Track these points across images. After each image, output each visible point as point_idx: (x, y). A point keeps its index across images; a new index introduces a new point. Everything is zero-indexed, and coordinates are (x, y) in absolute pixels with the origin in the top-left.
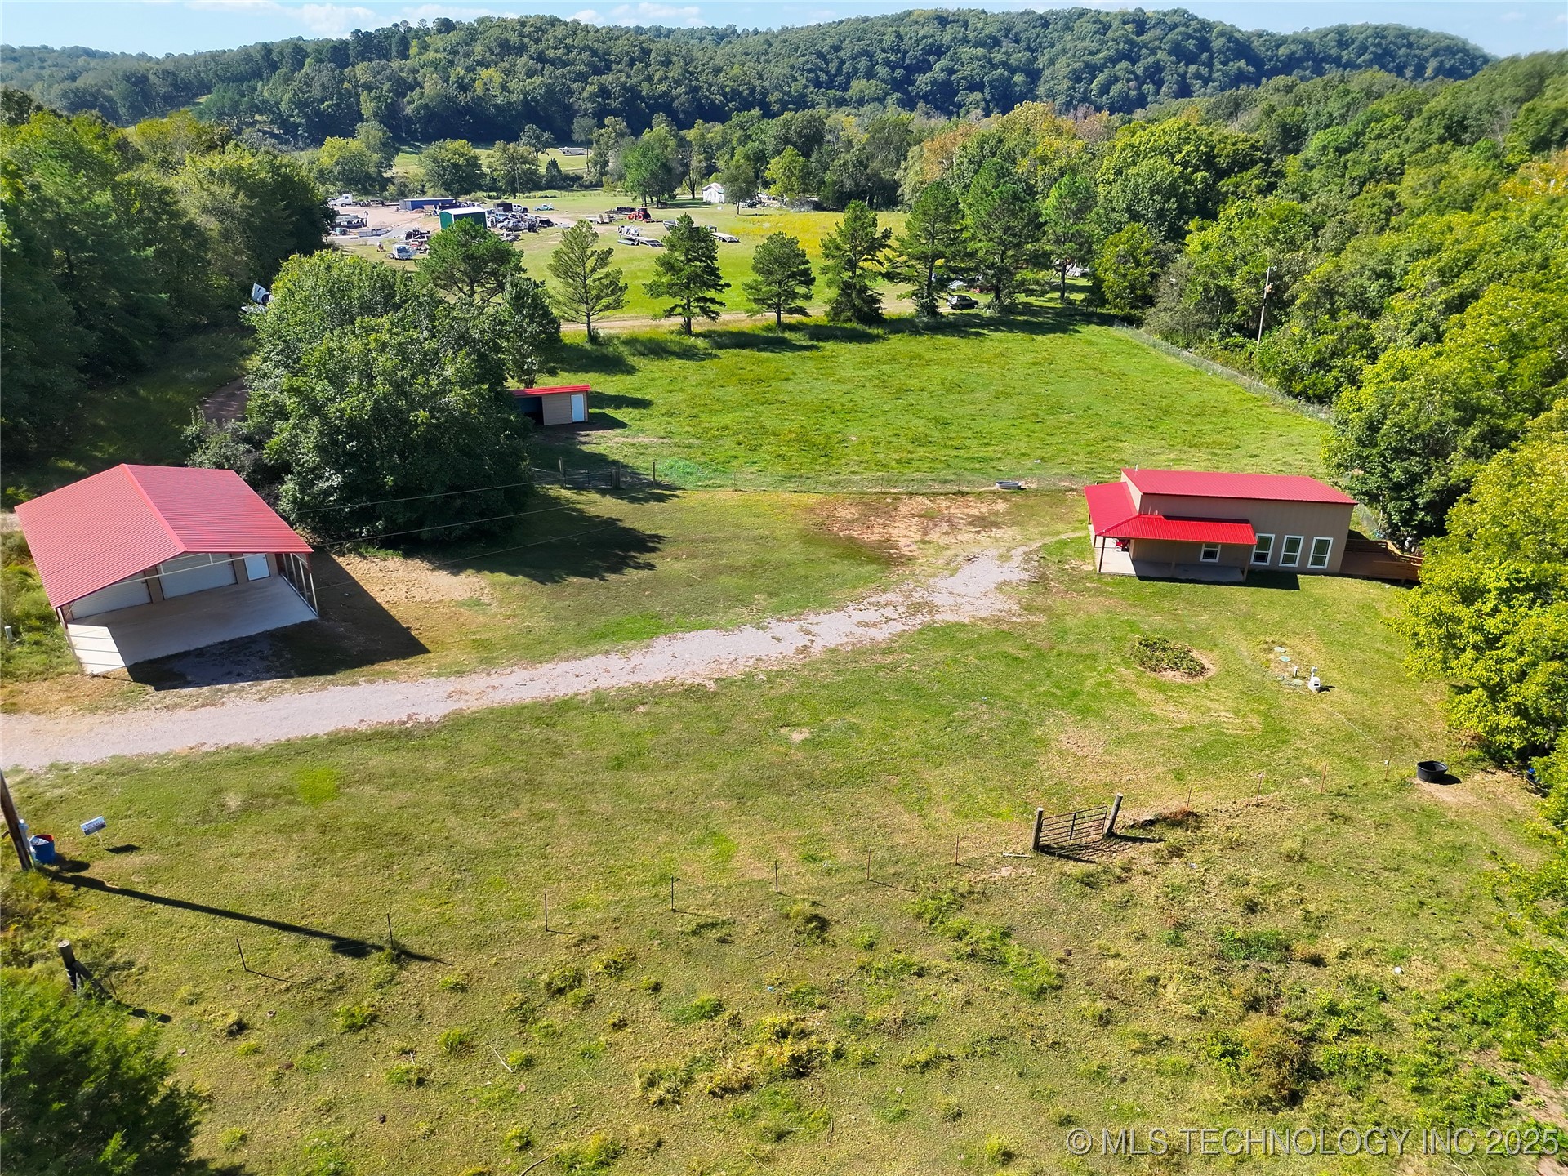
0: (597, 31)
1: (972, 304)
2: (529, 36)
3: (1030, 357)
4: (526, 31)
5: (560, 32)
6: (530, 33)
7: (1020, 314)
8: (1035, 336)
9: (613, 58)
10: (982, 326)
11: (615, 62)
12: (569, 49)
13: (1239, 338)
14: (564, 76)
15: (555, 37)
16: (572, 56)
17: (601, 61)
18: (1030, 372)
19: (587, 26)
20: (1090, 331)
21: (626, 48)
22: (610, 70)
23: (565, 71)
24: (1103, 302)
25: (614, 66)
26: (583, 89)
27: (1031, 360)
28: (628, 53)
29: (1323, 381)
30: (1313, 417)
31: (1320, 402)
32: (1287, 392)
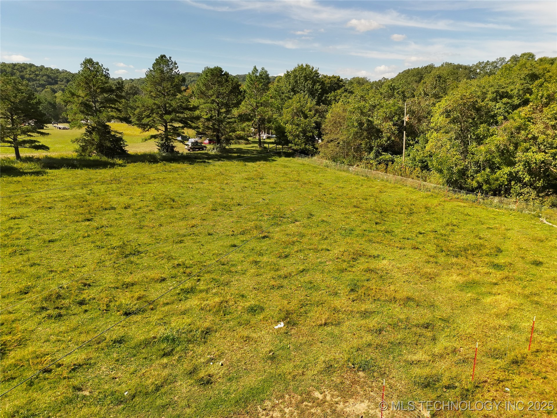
0: (52, 70)
1: (202, 148)
2: (17, 69)
3: (244, 175)
4: (16, 68)
5: (33, 69)
6: (18, 68)
7: (235, 153)
8: (247, 163)
9: (59, 80)
10: (209, 158)
11: (59, 81)
12: (37, 75)
13: (388, 156)
14: (34, 85)
15: (30, 71)
16: (38, 78)
17: (52, 80)
18: (246, 185)
19: (47, 68)
20: (282, 160)
21: (65, 76)
22: (57, 84)
23: (34, 83)
24: (287, 142)
25: (59, 82)
26: (43, 90)
27: (246, 177)
28: (66, 78)
29: (494, 176)
30: (499, 208)
31: (495, 195)
32: (461, 188)
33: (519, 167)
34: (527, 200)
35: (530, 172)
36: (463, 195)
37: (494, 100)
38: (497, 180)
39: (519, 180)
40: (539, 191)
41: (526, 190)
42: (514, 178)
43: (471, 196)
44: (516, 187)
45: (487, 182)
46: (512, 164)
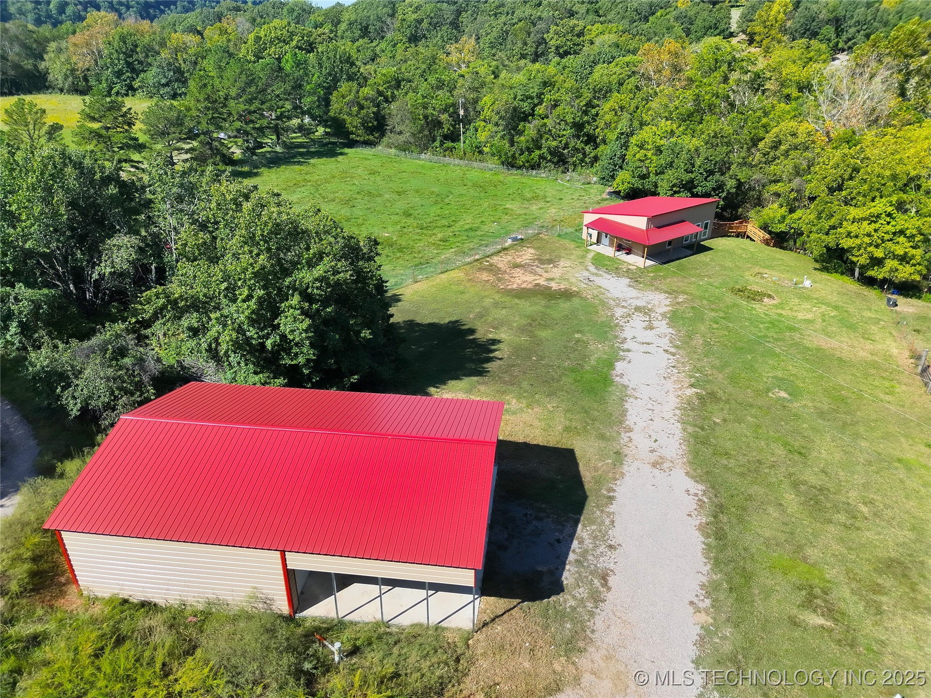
13: (450, 144)
29: (532, 157)
30: (536, 177)
31: (532, 169)
32: (513, 166)
33: (544, 150)
34: (550, 171)
35: (551, 153)
36: (514, 171)
37: (522, 100)
38: (533, 159)
39: (545, 158)
40: (555, 164)
41: (548, 164)
42: (542, 157)
43: (519, 171)
44: (543, 163)
45: (528, 162)
46: (540, 148)
